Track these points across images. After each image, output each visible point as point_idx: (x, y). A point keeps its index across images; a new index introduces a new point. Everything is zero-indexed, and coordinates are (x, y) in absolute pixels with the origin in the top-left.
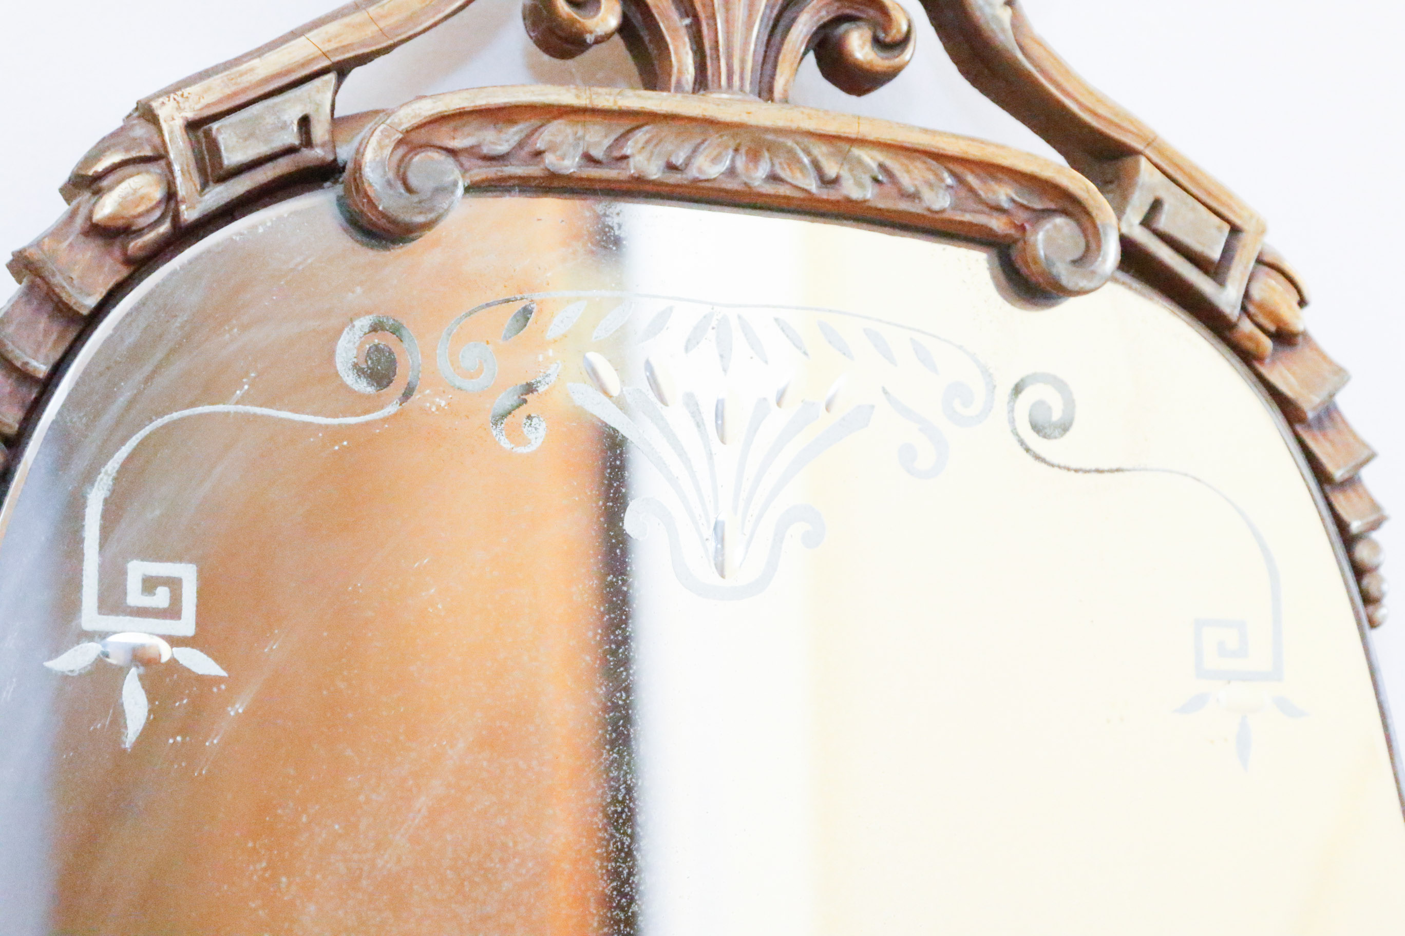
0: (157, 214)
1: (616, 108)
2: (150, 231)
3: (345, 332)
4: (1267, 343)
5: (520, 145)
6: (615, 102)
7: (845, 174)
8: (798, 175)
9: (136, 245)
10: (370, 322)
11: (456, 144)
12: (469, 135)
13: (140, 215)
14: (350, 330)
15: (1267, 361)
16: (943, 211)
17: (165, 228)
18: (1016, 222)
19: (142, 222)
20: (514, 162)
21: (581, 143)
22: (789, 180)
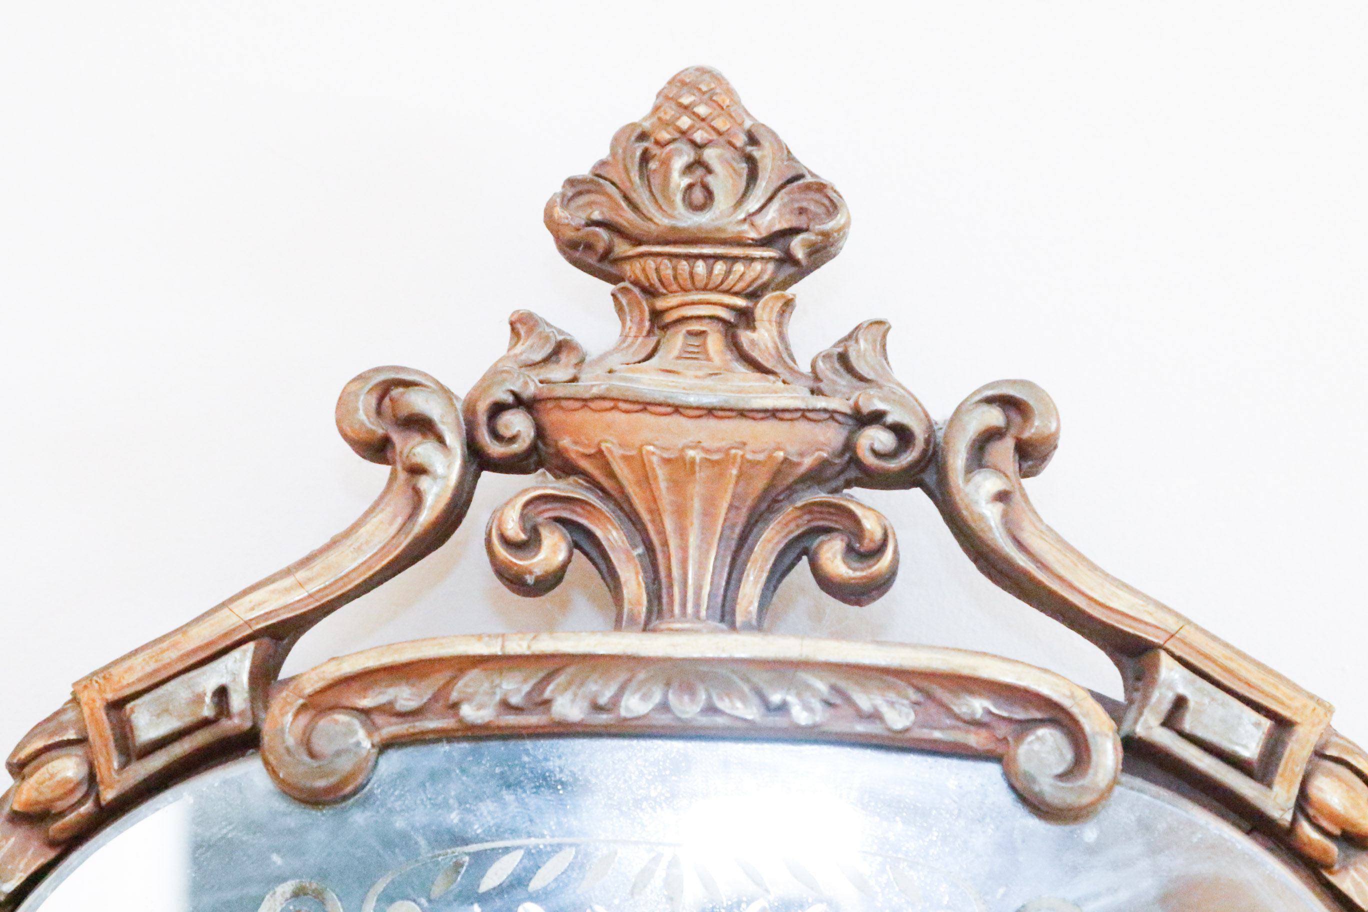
0: (79, 794)
1: (528, 652)
2: (72, 812)
3: (266, 899)
4: (1333, 848)
5: (435, 698)
6: (529, 647)
7: (791, 699)
8: (739, 704)
9: (55, 828)
10: (292, 888)
11: (366, 702)
12: (380, 693)
13: (60, 798)
14: (271, 897)
15: (1336, 867)
16: (907, 730)
17: (87, 808)
18: (998, 736)
19: (60, 805)
20: (430, 715)
21: (498, 691)
22: (728, 711)
